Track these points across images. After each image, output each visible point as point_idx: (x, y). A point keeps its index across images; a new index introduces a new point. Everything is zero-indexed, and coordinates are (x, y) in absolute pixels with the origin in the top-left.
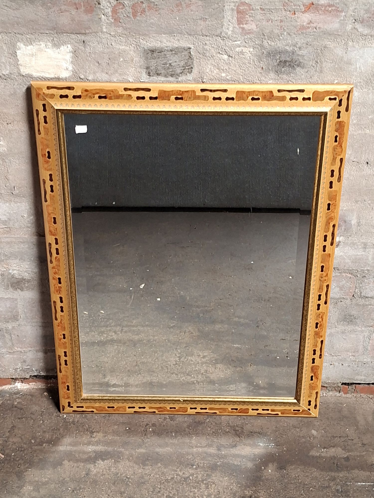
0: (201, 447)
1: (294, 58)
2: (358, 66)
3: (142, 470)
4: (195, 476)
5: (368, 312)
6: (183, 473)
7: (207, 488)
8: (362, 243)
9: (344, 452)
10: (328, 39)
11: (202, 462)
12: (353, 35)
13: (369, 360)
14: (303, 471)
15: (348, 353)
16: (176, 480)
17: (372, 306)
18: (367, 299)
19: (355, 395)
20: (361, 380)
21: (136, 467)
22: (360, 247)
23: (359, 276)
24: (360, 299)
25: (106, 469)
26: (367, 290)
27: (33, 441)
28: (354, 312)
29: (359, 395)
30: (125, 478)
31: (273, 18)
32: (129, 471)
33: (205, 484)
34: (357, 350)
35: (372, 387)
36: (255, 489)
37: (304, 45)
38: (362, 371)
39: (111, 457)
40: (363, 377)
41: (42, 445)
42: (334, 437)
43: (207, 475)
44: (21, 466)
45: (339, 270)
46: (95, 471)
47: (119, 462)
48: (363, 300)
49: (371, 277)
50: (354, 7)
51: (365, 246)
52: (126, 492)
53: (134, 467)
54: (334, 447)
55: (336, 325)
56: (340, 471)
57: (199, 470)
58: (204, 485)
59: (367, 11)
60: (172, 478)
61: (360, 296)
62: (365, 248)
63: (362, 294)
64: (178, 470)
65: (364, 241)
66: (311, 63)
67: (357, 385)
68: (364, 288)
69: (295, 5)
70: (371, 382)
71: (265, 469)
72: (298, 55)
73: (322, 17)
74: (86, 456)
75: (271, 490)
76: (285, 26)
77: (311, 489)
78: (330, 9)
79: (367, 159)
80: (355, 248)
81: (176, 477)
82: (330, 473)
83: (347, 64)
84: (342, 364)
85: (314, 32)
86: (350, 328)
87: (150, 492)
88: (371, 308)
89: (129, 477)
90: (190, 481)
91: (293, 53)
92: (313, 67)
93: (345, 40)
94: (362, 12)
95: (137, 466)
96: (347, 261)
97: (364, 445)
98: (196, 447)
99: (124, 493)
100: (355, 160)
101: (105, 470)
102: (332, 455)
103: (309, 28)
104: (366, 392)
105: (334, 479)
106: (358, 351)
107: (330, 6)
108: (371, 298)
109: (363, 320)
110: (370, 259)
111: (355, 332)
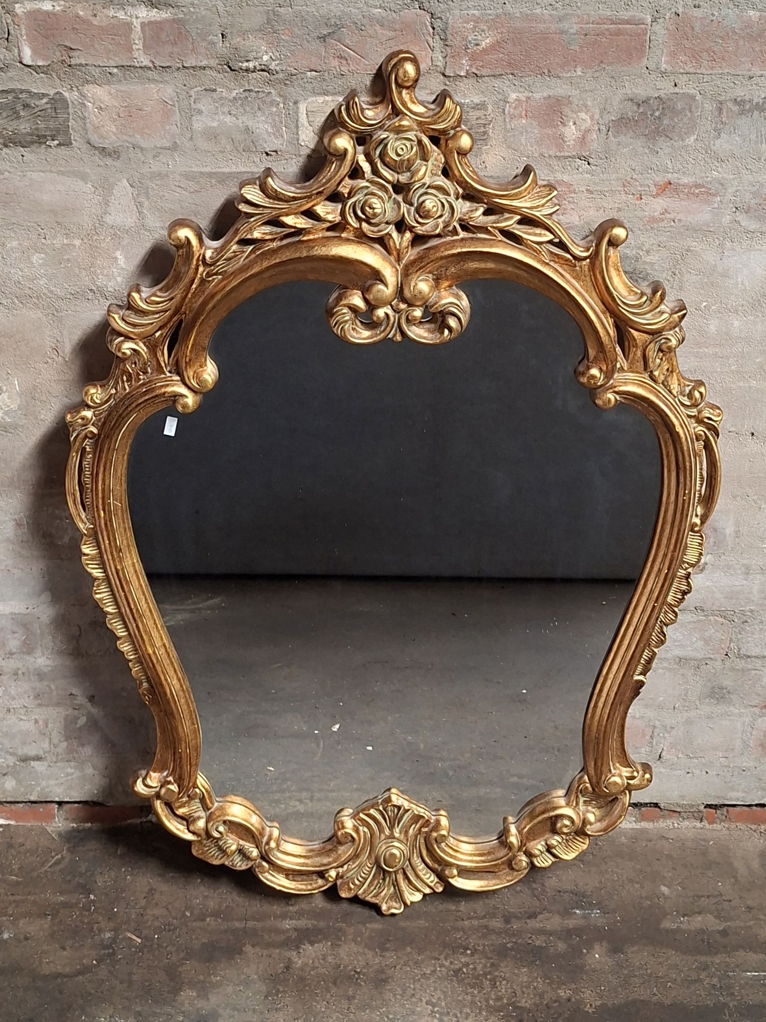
0: (478, 918)
1: (638, 267)
2: (739, 280)
3: (381, 959)
4: (471, 966)
5: (750, 682)
6: (451, 963)
7: (494, 986)
8: (743, 565)
9: (718, 922)
10: (693, 237)
11: (481, 942)
12: (733, 231)
13: (752, 764)
14: (653, 955)
15: (717, 753)
16: (440, 975)
18: (749, 660)
19: (727, 826)
20: (738, 800)
21: (370, 954)
22: (739, 572)
23: (736, 620)
24: (738, 659)
25: (319, 959)
26: (749, 644)
27: (188, 914)
28: (728, 683)
29: (733, 826)
30: (353, 973)
31: (605, 205)
32: (358, 961)
33: (490, 980)
34: (731, 747)
35: (756, 810)
36: (575, 986)
37: (655, 248)
38: (740, 784)
39: (326, 938)
40: (740, 794)
41: (204, 920)
42: (698, 896)
43: (492, 965)
44: (172, 956)
45: (704, 611)
46: (300, 962)
47: (340, 945)
48: (743, 662)
49: (757, 621)
50: (734, 189)
51: (747, 571)
52: (357, 997)
53: (365, 954)
54: (700, 913)
55: (698, 704)
56: (716, 954)
57: (476, 956)
58: (488, 982)
59: (755, 195)
60: (434, 972)
61: (738, 655)
62: (748, 574)
63: (741, 652)
64: (442, 957)
65: (745, 562)
66: (664, 275)
67: (731, 809)
68: (744, 641)
69: (641, 186)
70: (753, 802)
71: (588, 952)
72: (645, 263)
73: (683, 203)
74: (282, 937)
75: (602, 988)
76: (625, 217)
77: (669, 984)
78: (697, 191)
79: (753, 427)
80: (731, 574)
81: (438, 969)
82: (698, 957)
83: (722, 276)
84: (707, 772)
85: (671, 226)
86: (719, 709)
87: (398, 997)
88: (756, 674)
89: (358, 970)
90: (463, 975)
91: (637, 260)
92: (669, 281)
93: (719, 240)
94: (748, 196)
95: (370, 952)
96: (718, 595)
97: (749, 909)
98: (469, 918)
99: (354, 998)
100: (732, 429)
101: (316, 961)
102: (698, 926)
103: (663, 220)
104: (745, 821)
105: (705, 967)
106: (733, 750)
107: (697, 186)
108: (756, 657)
109: (742, 695)
110: (755, 591)
111: (729, 716)
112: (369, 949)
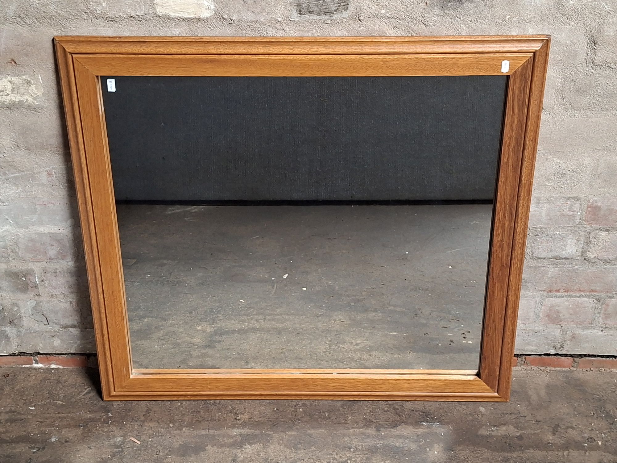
0: (358, 429)
3: (295, 454)
4: (353, 459)
5: (540, 275)
6: (340, 457)
9: (516, 430)
11: (360, 444)
13: (541, 328)
14: (473, 452)
17: (545, 268)
18: (539, 260)
19: (525, 368)
20: (532, 351)
23: (531, 235)
24: (532, 260)
25: (254, 455)
26: (540, 250)
27: (171, 426)
28: (524, 276)
29: (529, 368)
32: (280, 456)
35: (544, 358)
38: (533, 341)
39: (259, 441)
40: (534, 348)
41: (181, 429)
42: (504, 414)
43: (367, 458)
44: (160, 452)
46: (242, 456)
47: (268, 446)
48: (535, 262)
49: (544, 235)
53: (285, 452)
54: (505, 425)
56: (514, 451)
57: (357, 453)
61: (532, 257)
62: (539, 203)
63: (534, 256)
64: (334, 453)
65: (537, 195)
67: (527, 357)
68: (536, 248)
70: (542, 352)
71: (430, 450)
74: (232, 440)
81: (332, 461)
82: (502, 453)
88: (544, 270)
95: (288, 450)
97: (538, 422)
102: (503, 433)
104: (536, 365)
105: (507, 460)
106: (528, 319)
108: (545, 259)
109: (534, 284)
110: (544, 214)
111: (526, 297)
112: (288, 448)
